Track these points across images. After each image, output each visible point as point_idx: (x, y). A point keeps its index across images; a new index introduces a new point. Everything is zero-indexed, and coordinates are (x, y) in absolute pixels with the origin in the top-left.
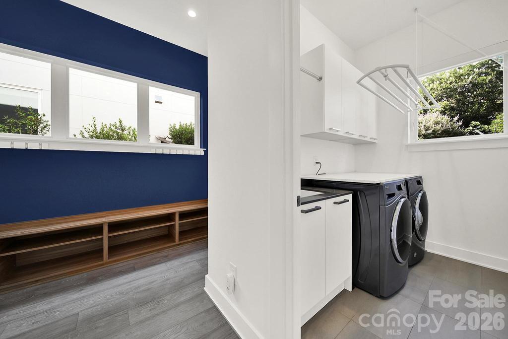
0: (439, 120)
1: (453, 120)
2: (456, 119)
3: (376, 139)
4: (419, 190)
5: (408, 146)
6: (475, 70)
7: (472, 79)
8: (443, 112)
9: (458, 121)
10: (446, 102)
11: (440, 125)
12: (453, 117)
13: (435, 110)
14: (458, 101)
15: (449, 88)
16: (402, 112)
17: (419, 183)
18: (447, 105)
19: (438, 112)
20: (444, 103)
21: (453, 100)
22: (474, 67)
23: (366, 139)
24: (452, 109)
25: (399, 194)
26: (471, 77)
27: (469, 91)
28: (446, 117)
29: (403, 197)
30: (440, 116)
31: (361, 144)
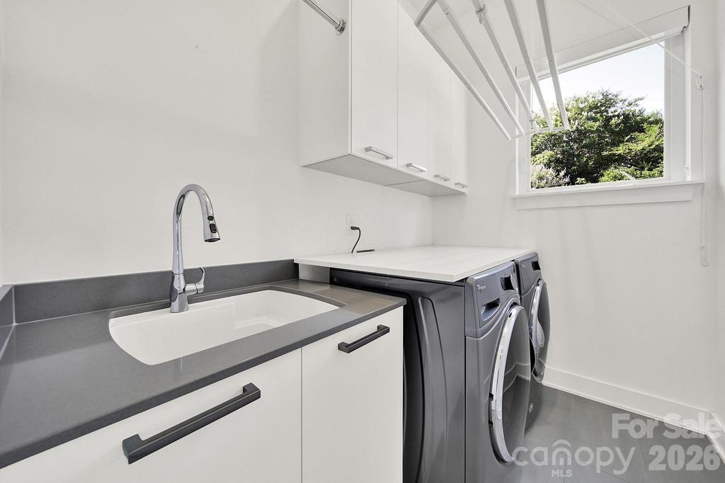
0: (543, 174)
1: (558, 174)
2: (562, 173)
3: (466, 187)
4: (537, 281)
5: (515, 199)
6: (583, 113)
7: (578, 124)
8: (548, 165)
9: (564, 176)
10: (552, 153)
11: (545, 181)
12: (558, 171)
13: (539, 161)
14: (563, 153)
15: (553, 135)
16: (508, 136)
17: (536, 266)
18: (552, 156)
19: (542, 164)
20: (547, 154)
21: (558, 150)
22: (582, 110)
23: (447, 184)
24: (558, 161)
25: (508, 299)
26: (577, 122)
27: (575, 141)
28: (551, 171)
29: (515, 304)
30: (545, 170)
31: (443, 195)
